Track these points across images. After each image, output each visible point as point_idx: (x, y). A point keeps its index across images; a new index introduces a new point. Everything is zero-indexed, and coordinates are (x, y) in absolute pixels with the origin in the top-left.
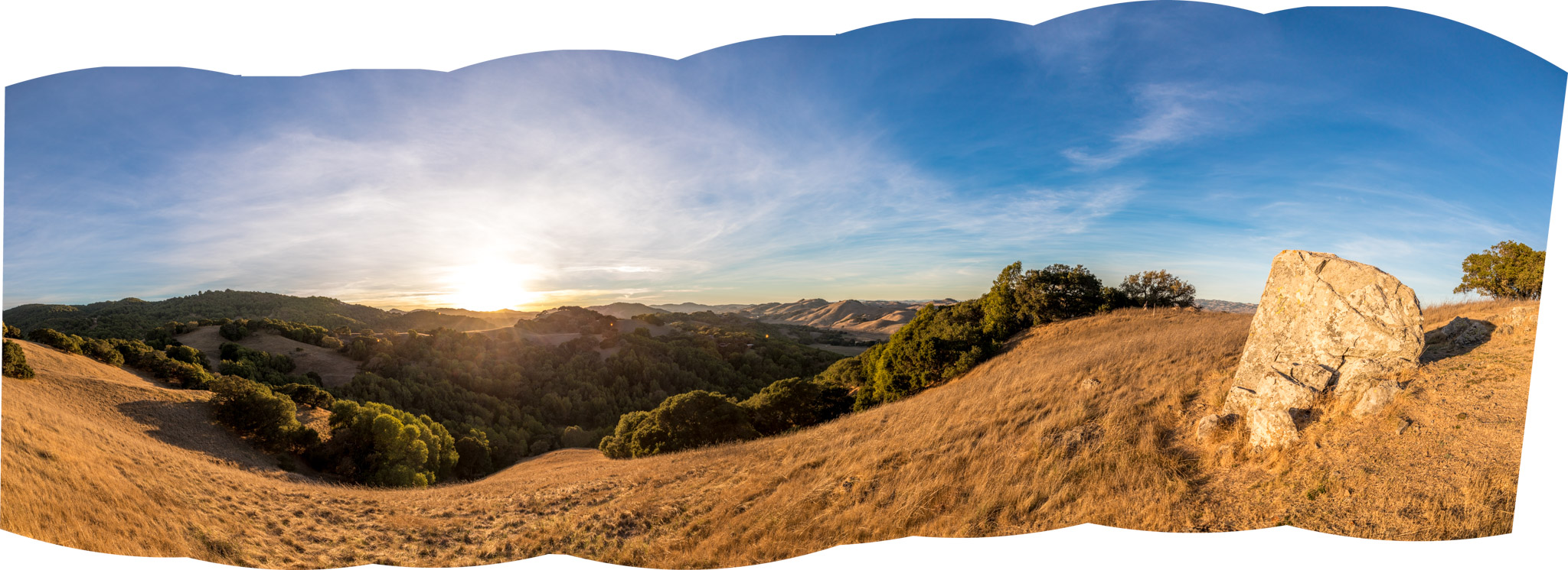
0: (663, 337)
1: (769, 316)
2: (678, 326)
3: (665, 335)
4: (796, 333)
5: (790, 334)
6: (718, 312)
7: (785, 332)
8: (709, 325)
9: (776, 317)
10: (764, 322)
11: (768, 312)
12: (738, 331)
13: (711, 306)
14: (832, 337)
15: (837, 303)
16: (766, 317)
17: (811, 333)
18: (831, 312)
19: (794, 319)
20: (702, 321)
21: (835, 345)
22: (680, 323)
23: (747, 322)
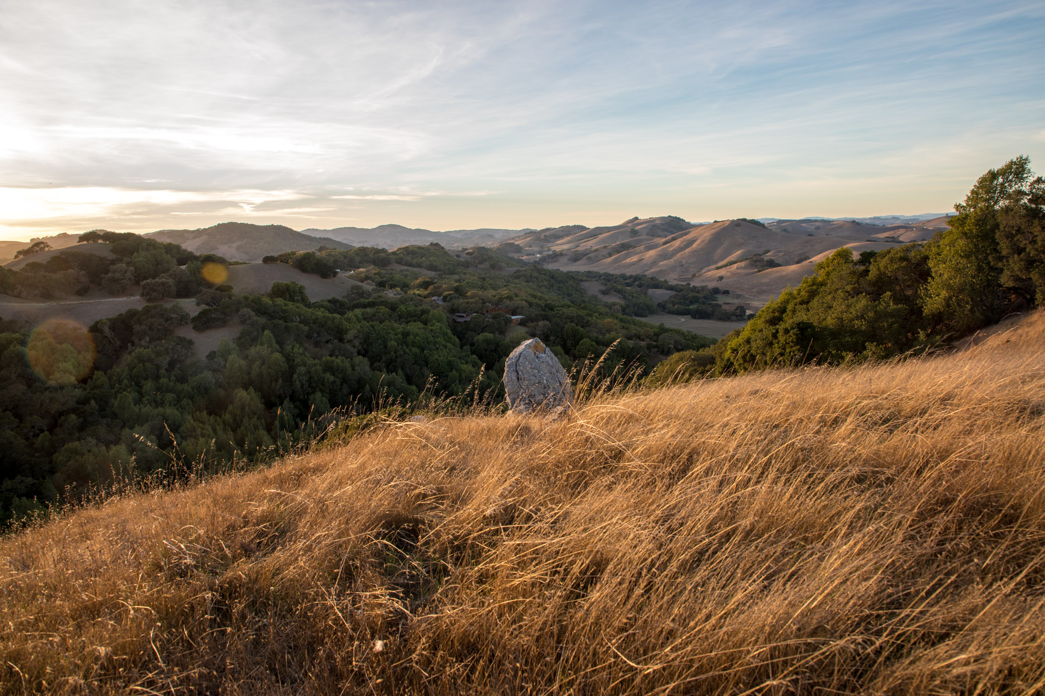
0: (333, 301)
1: (561, 254)
2: (367, 278)
3: (341, 299)
4: (619, 291)
5: (604, 293)
6: (453, 246)
7: (593, 288)
8: (432, 274)
9: (576, 257)
10: (551, 267)
11: (560, 246)
12: (494, 289)
13: (438, 234)
14: (695, 300)
15: (709, 226)
16: (556, 256)
17: (650, 291)
18: (695, 245)
19: (616, 261)
20: (419, 266)
21: (700, 318)
22: (372, 269)
23: (514, 269)
